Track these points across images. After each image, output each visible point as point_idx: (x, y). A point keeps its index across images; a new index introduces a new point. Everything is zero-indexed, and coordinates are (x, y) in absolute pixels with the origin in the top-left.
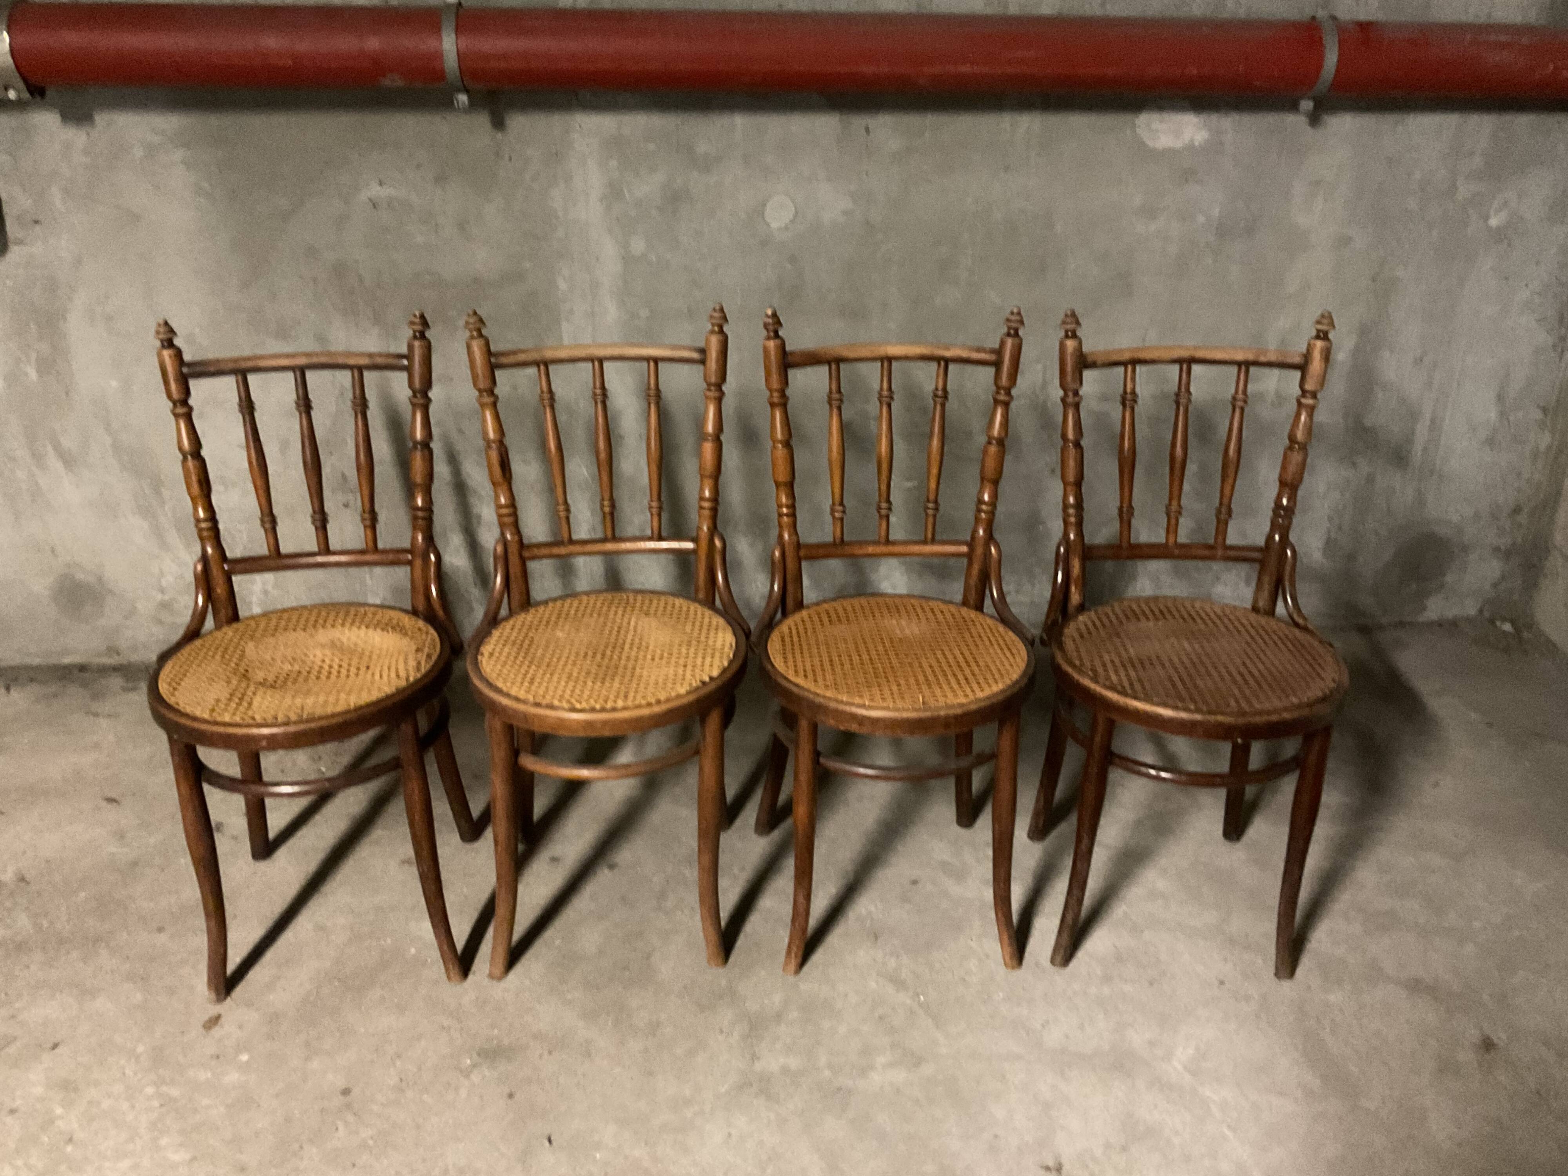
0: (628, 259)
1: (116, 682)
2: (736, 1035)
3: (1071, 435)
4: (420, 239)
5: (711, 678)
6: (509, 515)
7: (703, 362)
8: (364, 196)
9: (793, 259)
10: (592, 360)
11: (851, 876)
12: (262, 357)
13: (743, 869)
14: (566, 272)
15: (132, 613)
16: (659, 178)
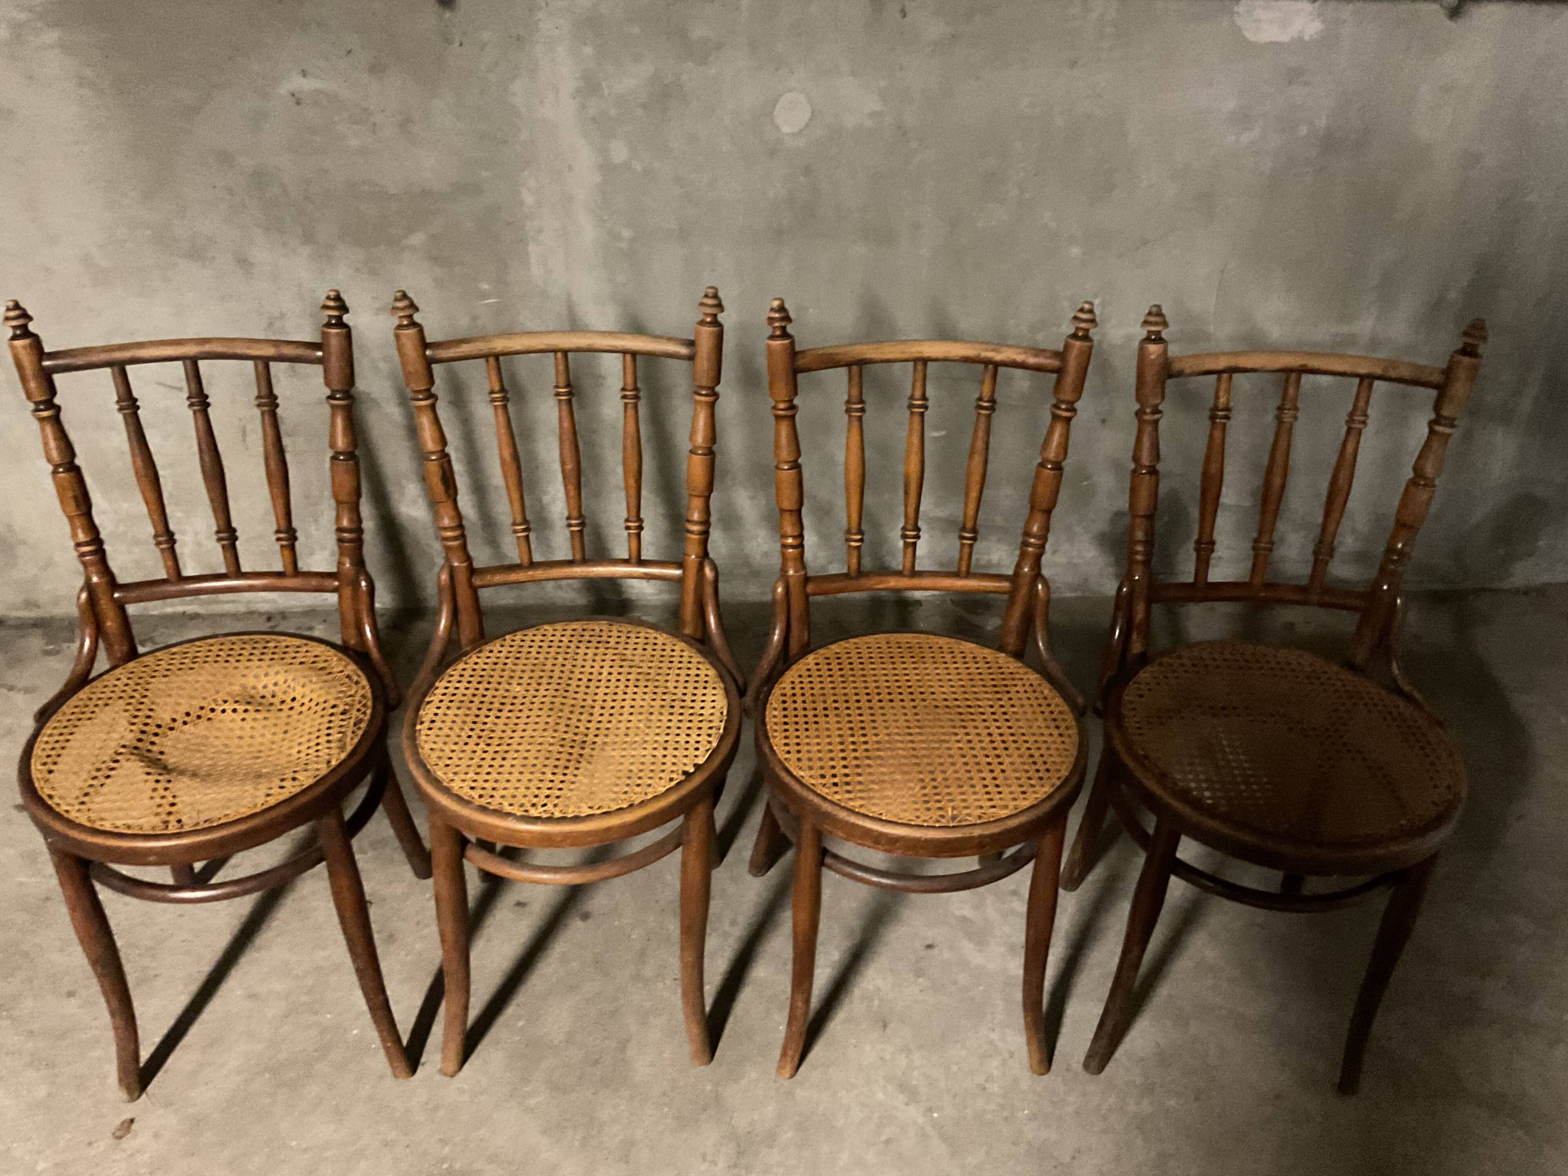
0: (607, 168)
1: (35, 642)
2: (721, 1165)
3: (1145, 460)
4: (354, 142)
5: (696, 766)
6: (455, 538)
7: (691, 358)
8: (284, 89)
9: (807, 171)
10: (555, 351)
11: (858, 937)
12: (140, 345)
13: (733, 923)
14: (532, 183)
15: (49, 564)
16: (646, 69)
